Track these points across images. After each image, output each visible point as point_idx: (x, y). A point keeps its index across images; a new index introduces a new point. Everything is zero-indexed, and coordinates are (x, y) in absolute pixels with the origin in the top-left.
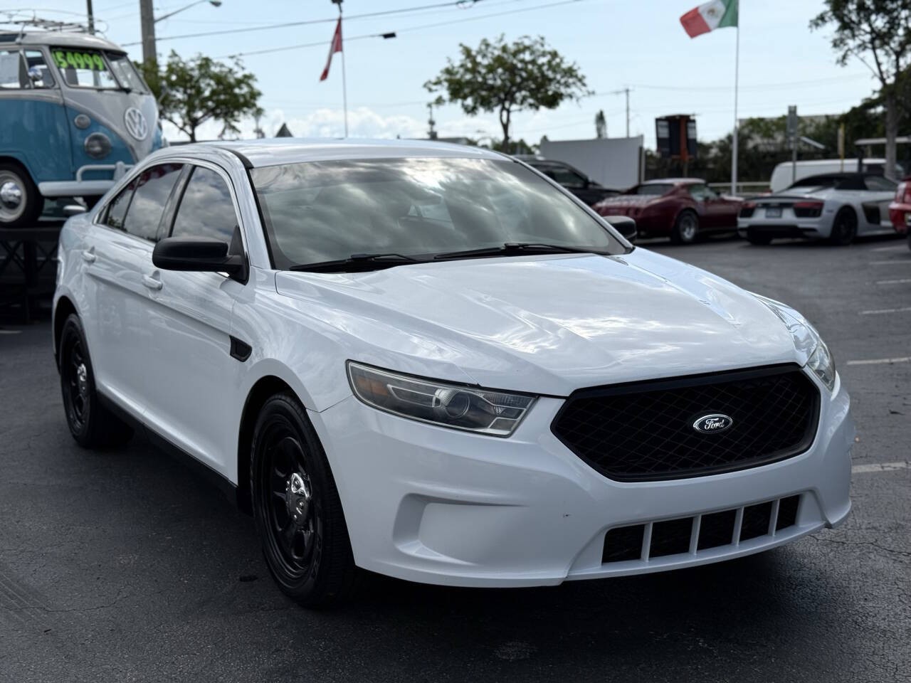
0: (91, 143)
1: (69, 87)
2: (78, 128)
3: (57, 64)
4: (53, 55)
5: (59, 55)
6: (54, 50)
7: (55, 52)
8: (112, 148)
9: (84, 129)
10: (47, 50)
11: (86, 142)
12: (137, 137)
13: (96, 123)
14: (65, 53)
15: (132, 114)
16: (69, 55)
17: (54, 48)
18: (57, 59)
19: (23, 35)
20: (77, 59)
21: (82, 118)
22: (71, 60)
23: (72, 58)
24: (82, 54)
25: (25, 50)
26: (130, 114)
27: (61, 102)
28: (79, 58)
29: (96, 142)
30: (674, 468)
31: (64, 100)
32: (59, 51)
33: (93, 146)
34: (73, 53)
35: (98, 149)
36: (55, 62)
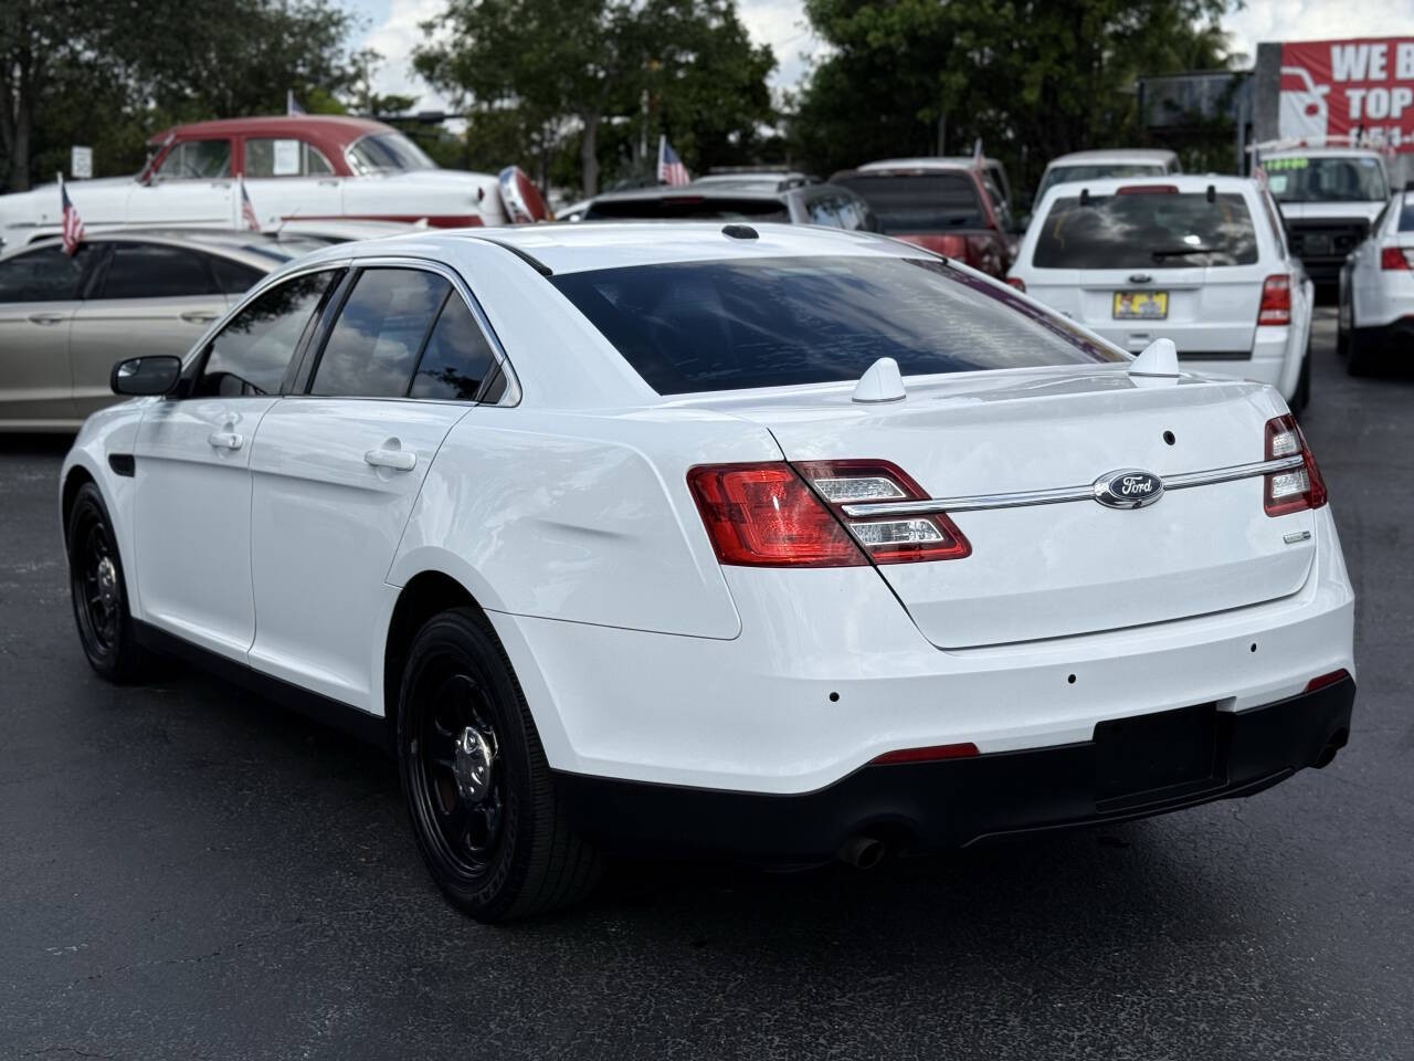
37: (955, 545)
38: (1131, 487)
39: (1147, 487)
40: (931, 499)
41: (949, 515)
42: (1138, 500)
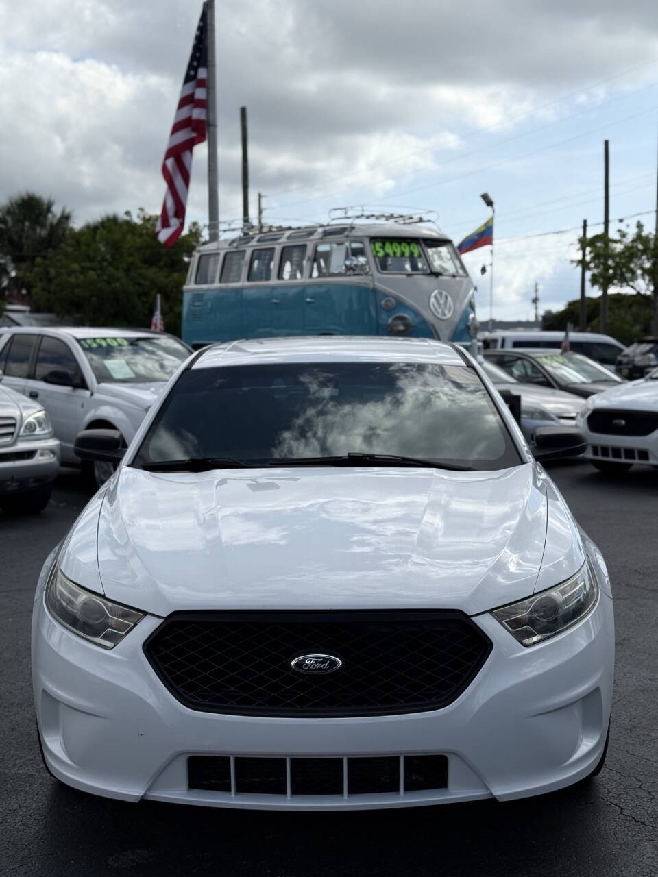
0: (395, 322)
1: (382, 274)
2: (384, 309)
3: (374, 253)
4: (372, 246)
5: (378, 245)
6: (373, 241)
7: (374, 243)
8: (413, 327)
9: (389, 310)
10: (367, 241)
11: (390, 321)
12: (440, 316)
13: (400, 304)
14: (384, 243)
15: (439, 297)
16: (388, 245)
17: (374, 239)
18: (375, 249)
19: (352, 228)
20: (394, 248)
21: (389, 301)
22: (388, 249)
23: (390, 248)
24: (400, 243)
25: (351, 242)
26: (435, 297)
27: (371, 286)
28: (396, 247)
29: (399, 322)
30: (260, 705)
31: (374, 285)
32: (378, 241)
33: (397, 325)
34: (391, 243)
35: (402, 328)
36: (372, 252)
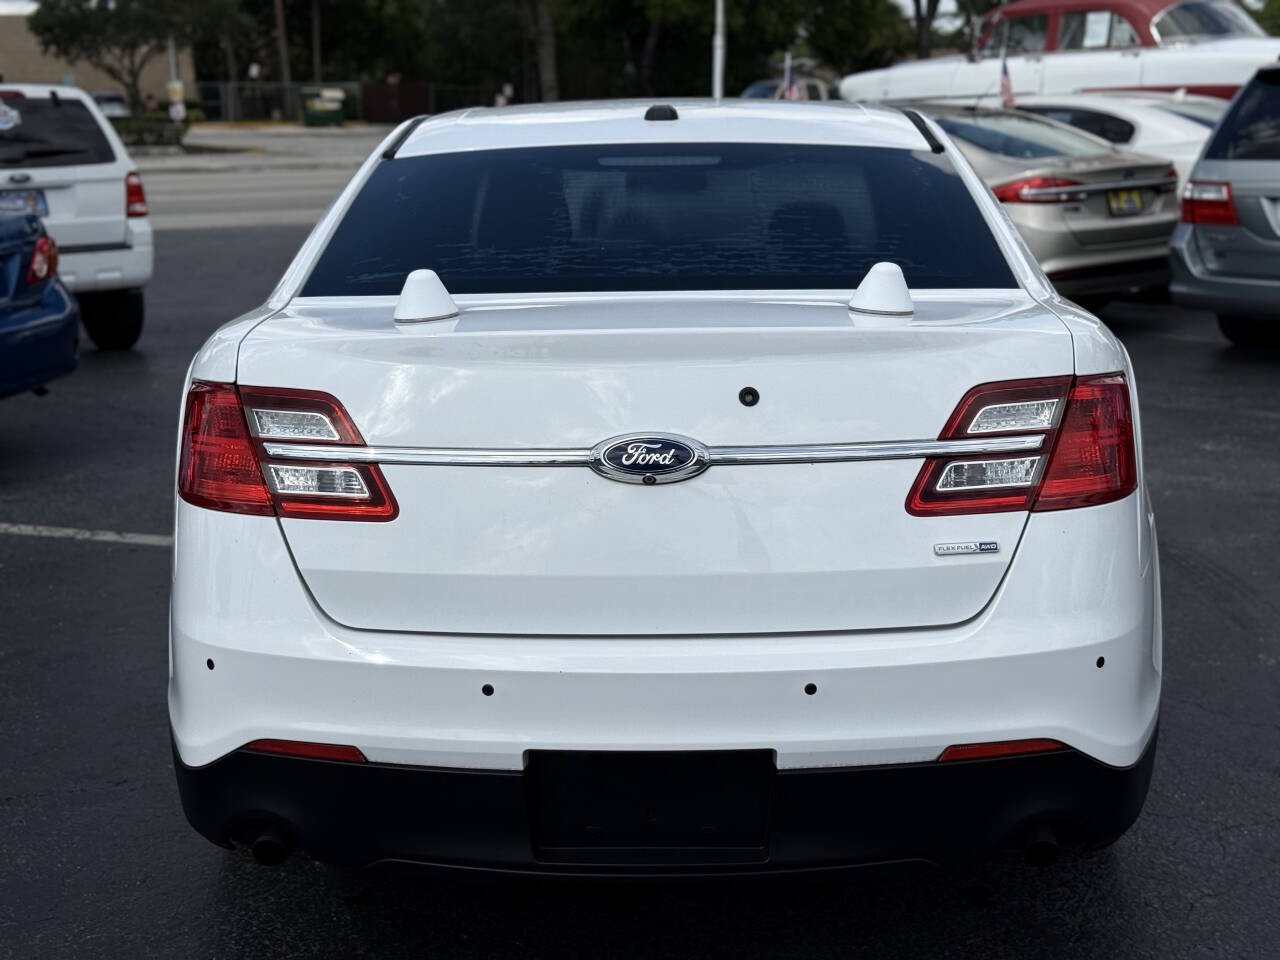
37: (380, 504)
38: (638, 456)
39: (666, 459)
40: (364, 445)
41: (381, 466)
42: (649, 474)
